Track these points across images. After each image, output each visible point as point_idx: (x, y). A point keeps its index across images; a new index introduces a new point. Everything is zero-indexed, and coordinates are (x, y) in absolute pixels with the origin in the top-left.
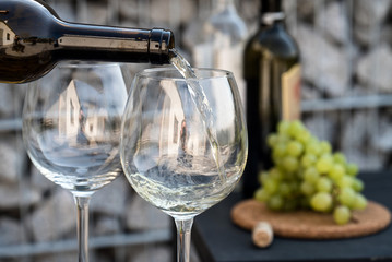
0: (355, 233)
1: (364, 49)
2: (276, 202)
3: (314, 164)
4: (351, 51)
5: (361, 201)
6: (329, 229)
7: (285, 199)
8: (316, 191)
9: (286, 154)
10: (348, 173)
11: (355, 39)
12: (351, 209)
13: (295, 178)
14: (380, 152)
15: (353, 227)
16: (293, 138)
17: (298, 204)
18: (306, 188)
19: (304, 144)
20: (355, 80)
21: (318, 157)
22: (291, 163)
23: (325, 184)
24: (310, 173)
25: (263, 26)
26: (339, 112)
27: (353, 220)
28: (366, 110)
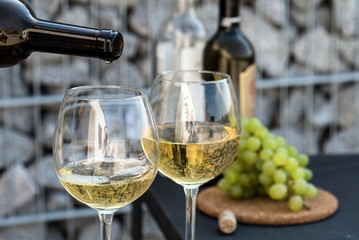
0: (308, 220)
1: (301, 30)
2: (237, 191)
3: (271, 158)
4: (289, 32)
5: (313, 190)
6: (286, 217)
7: (244, 188)
8: (273, 183)
9: (246, 149)
10: (300, 165)
11: (292, 21)
12: (303, 197)
13: (254, 170)
14: (314, 128)
15: (306, 213)
16: (252, 134)
17: (256, 192)
18: (263, 179)
19: (261, 139)
20: (292, 59)
21: (275, 151)
22: (251, 156)
23: (281, 176)
24: (268, 166)
25: (221, 28)
26: (278, 89)
27: (305, 208)
28: (303, 88)
